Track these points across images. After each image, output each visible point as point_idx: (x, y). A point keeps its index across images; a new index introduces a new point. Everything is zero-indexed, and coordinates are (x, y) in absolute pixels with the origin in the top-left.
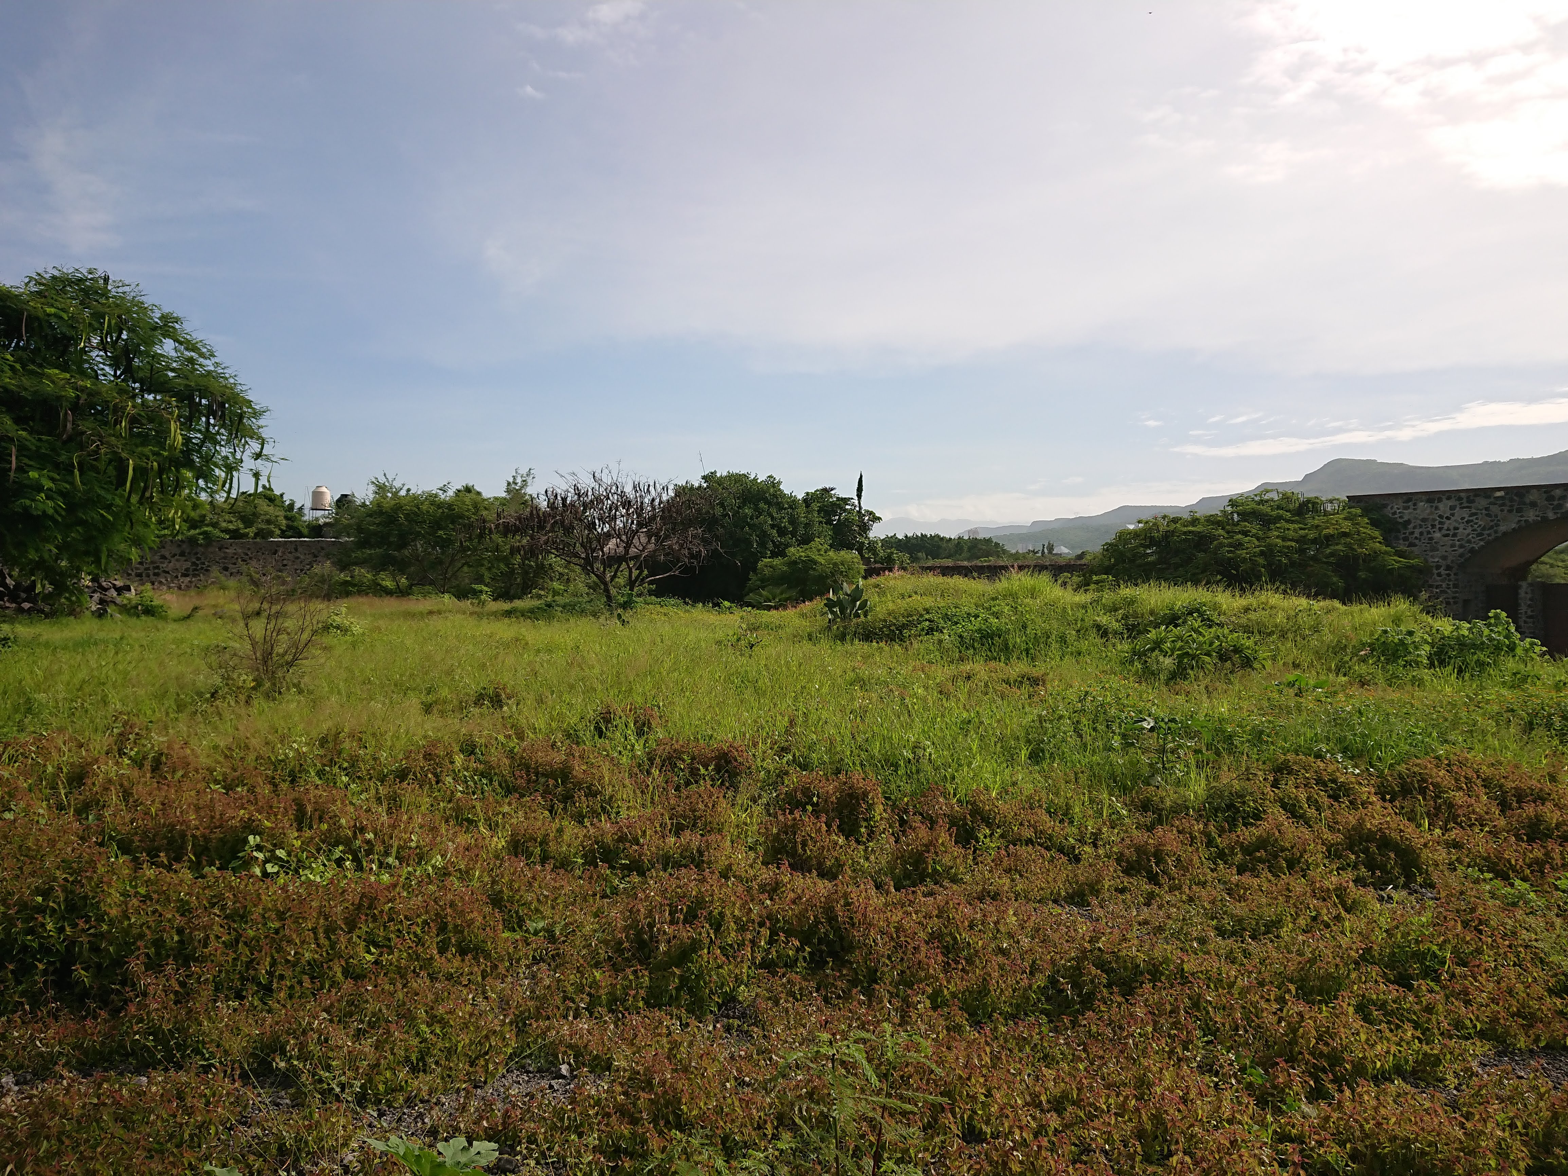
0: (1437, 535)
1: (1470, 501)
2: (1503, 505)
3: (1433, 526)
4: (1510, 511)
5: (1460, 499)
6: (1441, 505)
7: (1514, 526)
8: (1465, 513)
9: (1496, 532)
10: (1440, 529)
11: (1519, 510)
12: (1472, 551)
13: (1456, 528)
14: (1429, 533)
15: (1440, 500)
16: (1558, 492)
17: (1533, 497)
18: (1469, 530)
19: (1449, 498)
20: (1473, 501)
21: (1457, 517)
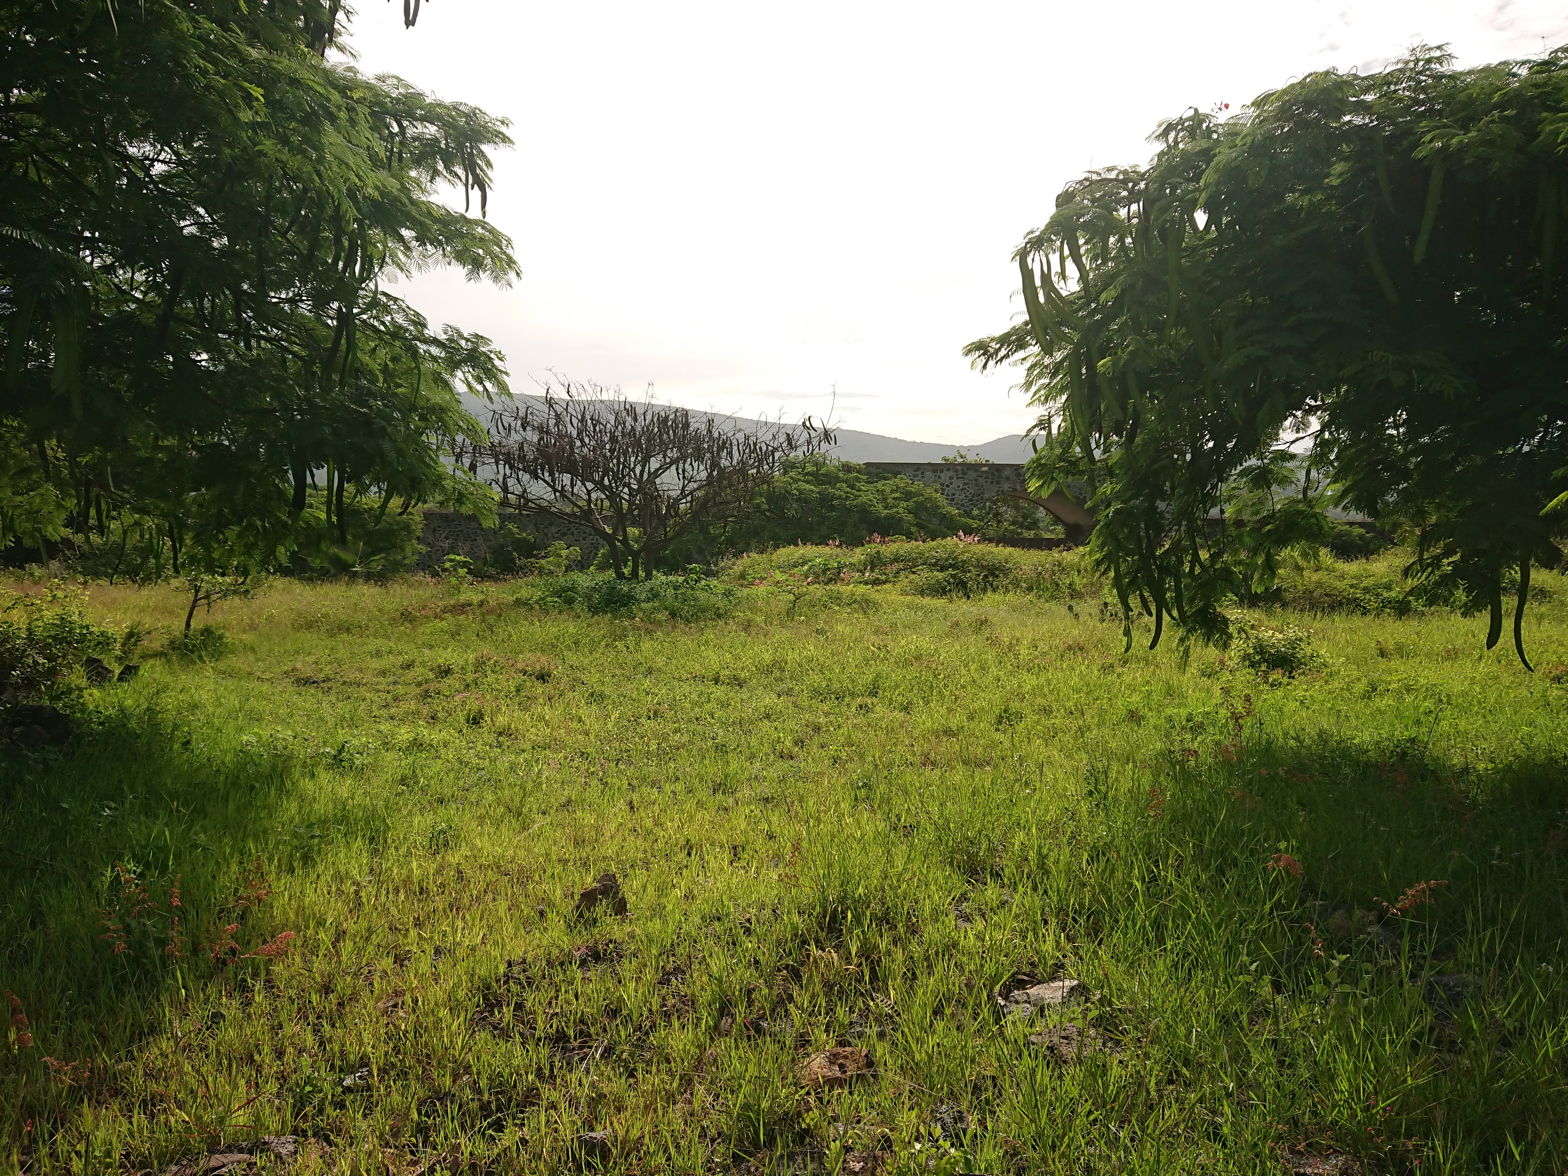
7: (994, 494)
13: (953, 495)
20: (965, 474)
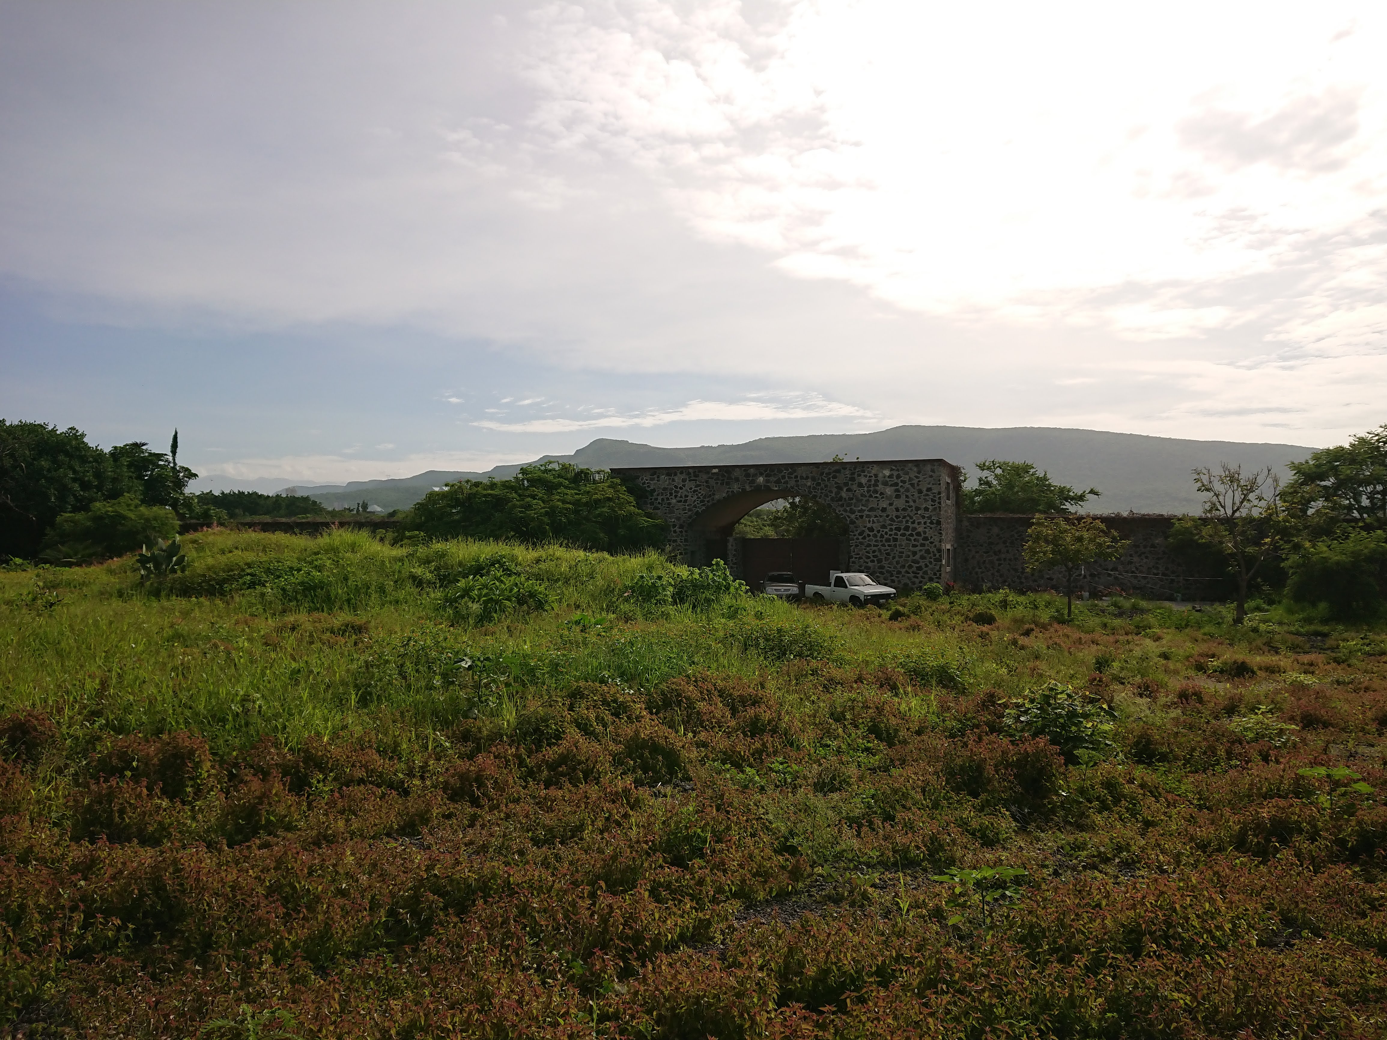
0: (674, 501)
1: (696, 476)
2: (717, 479)
3: (671, 494)
4: (722, 484)
5: (689, 474)
6: (676, 478)
7: (724, 495)
8: (692, 485)
9: (713, 499)
10: (676, 496)
11: (728, 484)
12: (697, 513)
13: (686, 496)
14: (668, 499)
15: (675, 475)
16: (752, 470)
17: (737, 473)
18: (695, 498)
19: (681, 473)
20: (698, 476)
21: (687, 487)
